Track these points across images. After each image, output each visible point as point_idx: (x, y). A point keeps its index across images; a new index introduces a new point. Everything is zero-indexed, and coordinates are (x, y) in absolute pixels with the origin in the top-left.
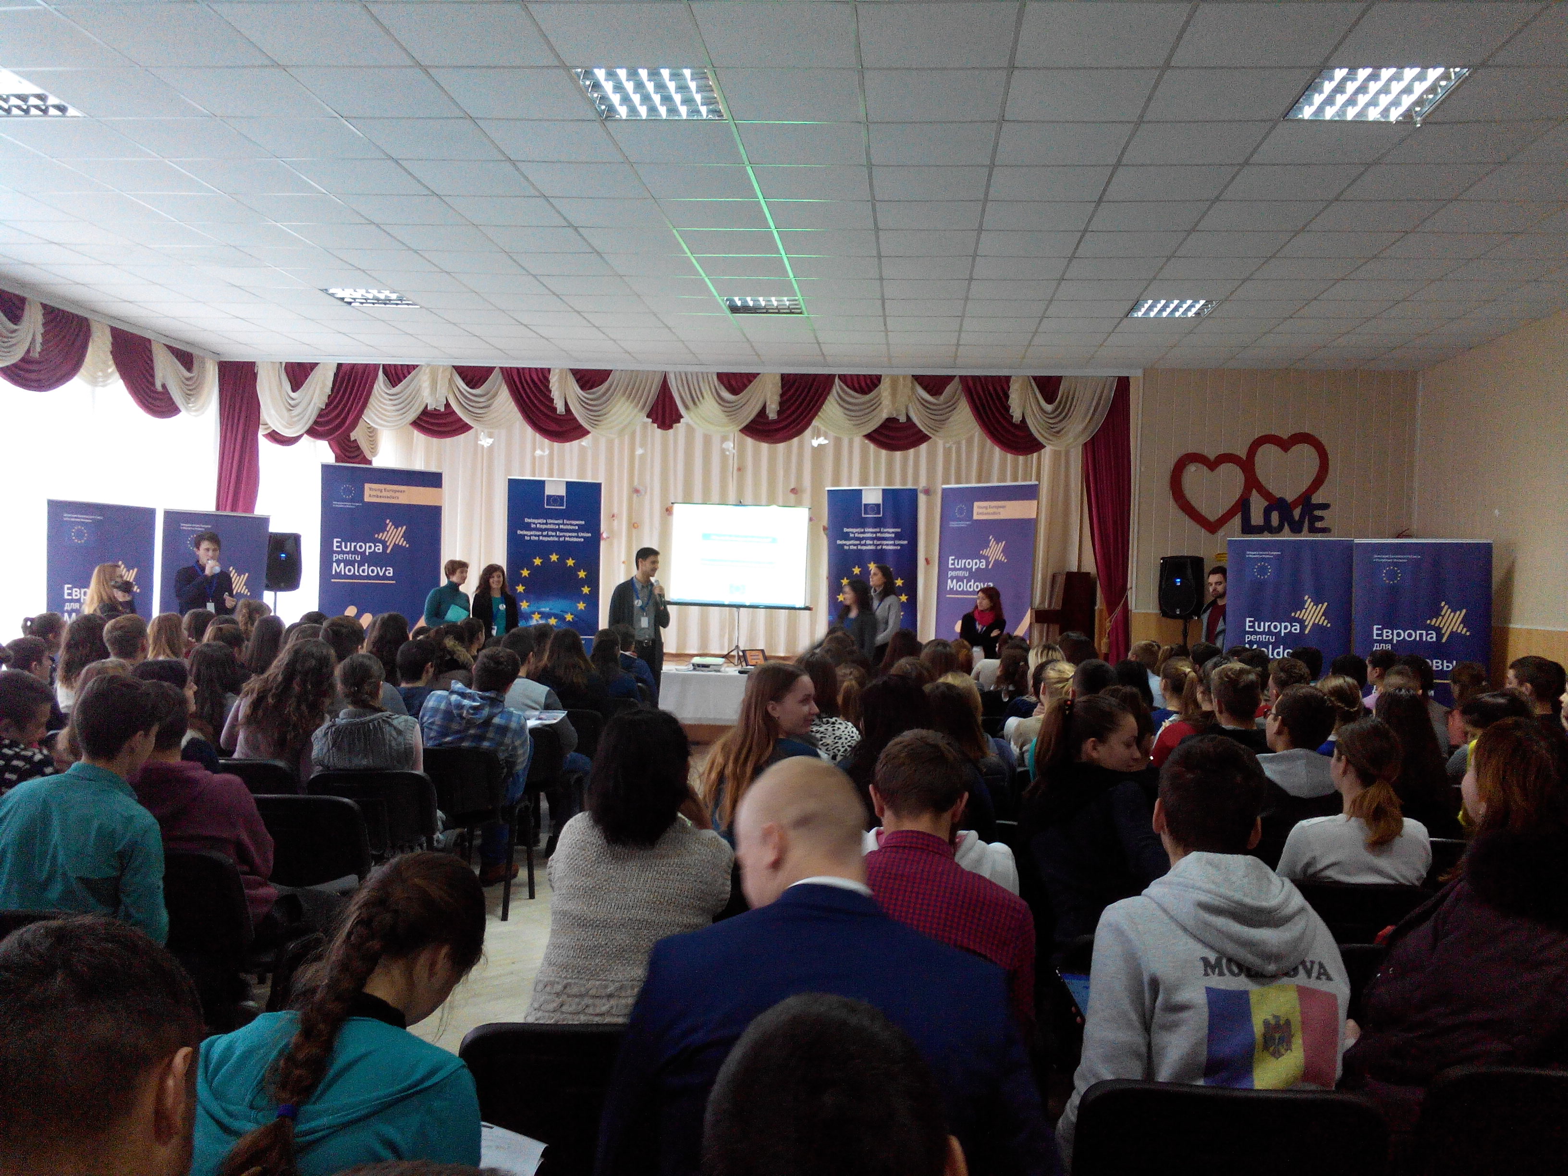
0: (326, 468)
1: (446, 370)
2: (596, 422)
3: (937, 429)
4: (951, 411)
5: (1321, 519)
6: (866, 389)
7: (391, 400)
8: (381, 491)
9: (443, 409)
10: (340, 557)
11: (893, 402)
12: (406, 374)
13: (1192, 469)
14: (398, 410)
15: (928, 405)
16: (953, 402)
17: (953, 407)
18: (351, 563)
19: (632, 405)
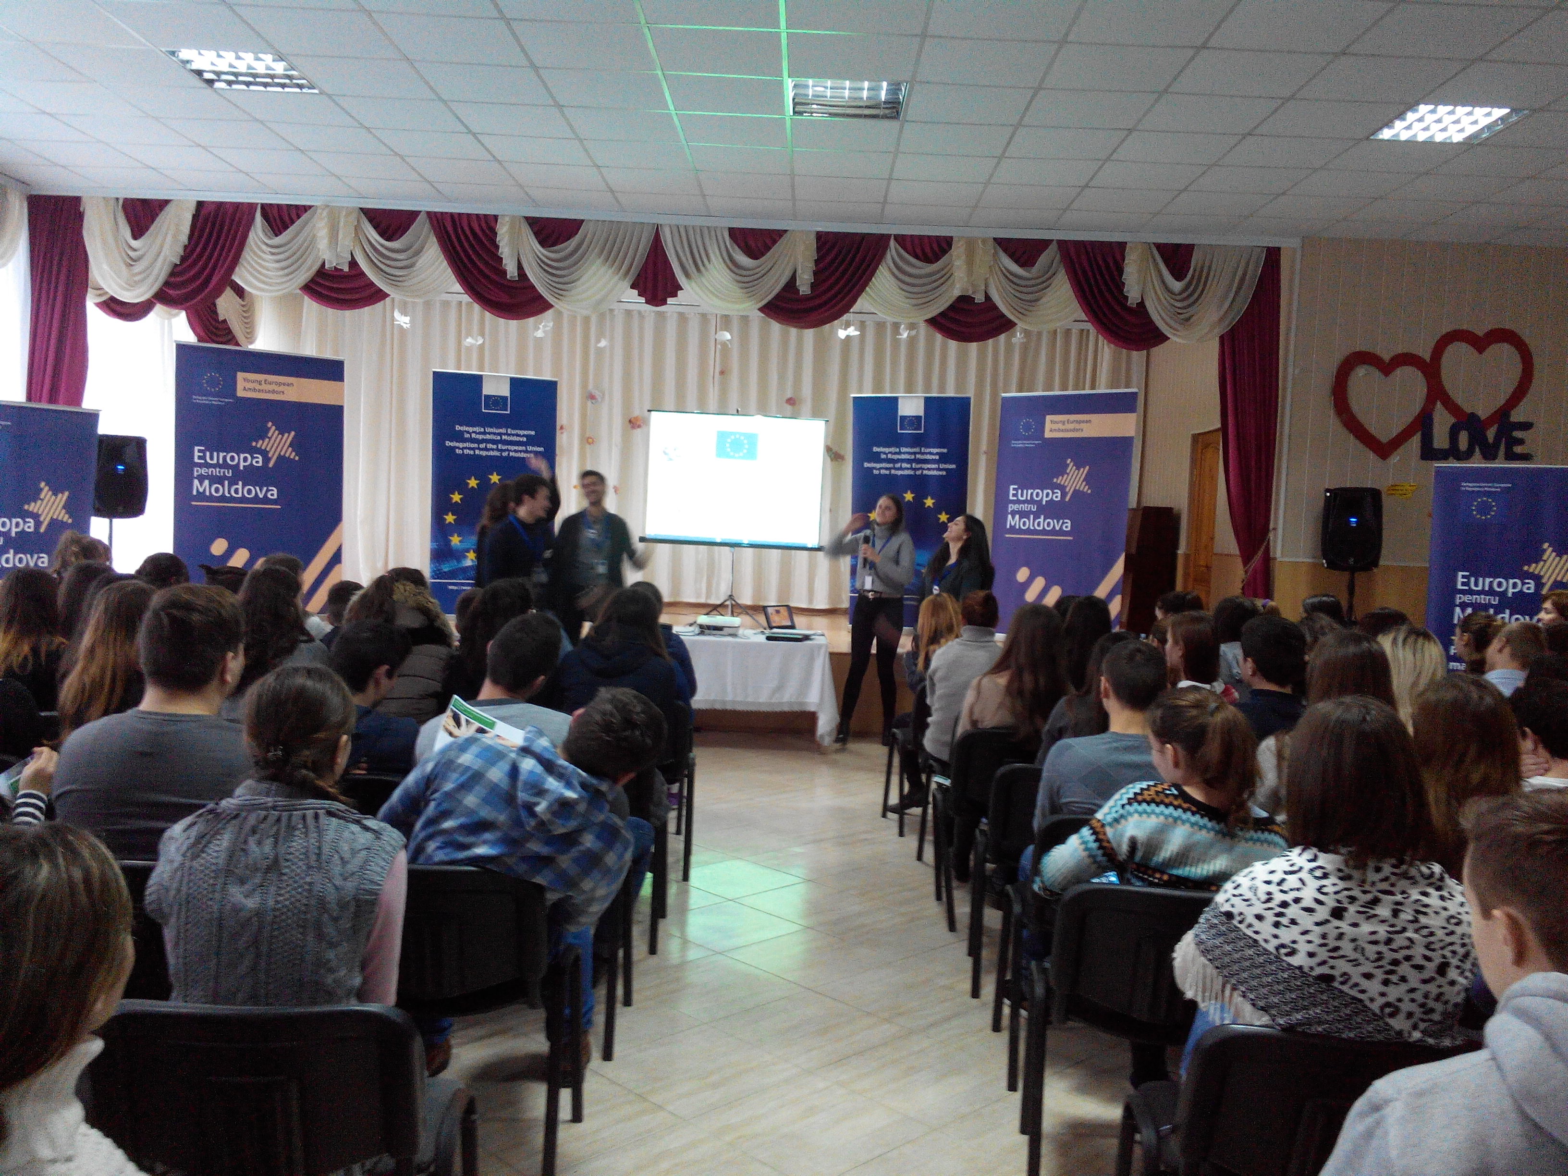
0: (182, 349)
1: (351, 213)
2: (561, 292)
3: (1025, 312)
4: (1043, 289)
5: (1521, 442)
6: (930, 255)
7: (273, 254)
8: (260, 384)
9: (346, 269)
10: (203, 471)
11: (970, 272)
12: (294, 216)
13: (1361, 371)
14: (283, 269)
15: (1015, 280)
16: (1047, 276)
17: (1048, 283)
18: (220, 480)
19: (610, 271)
